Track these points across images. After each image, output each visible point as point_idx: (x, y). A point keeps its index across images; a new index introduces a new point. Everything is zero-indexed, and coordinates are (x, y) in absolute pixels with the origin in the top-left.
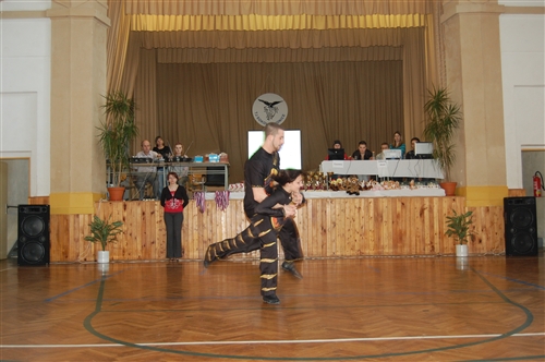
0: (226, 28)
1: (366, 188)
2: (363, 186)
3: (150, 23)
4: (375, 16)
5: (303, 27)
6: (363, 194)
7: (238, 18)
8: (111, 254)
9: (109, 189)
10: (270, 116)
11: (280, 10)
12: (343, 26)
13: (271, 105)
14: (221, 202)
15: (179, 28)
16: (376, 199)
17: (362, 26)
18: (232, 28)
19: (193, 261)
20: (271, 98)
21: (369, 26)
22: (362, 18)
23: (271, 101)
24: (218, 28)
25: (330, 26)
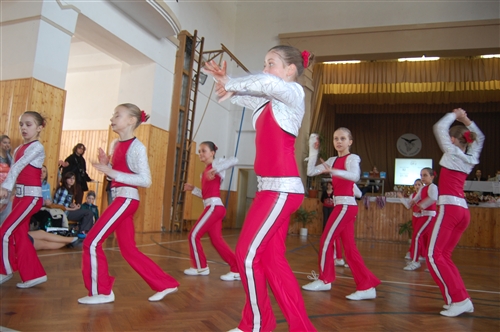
0: (384, 91)
1: (484, 201)
2: (481, 198)
3: (336, 89)
4: (492, 82)
5: (438, 90)
6: (482, 205)
7: (393, 85)
8: (309, 231)
9: (309, 191)
10: (409, 149)
11: (424, 79)
12: (468, 89)
13: (410, 142)
14: (380, 203)
15: (354, 92)
16: (492, 209)
17: (482, 88)
18: (393, 91)
19: (360, 239)
20: (410, 136)
21: (487, 88)
22: (481, 83)
23: (410, 139)
24: (380, 91)
25: (458, 89)
